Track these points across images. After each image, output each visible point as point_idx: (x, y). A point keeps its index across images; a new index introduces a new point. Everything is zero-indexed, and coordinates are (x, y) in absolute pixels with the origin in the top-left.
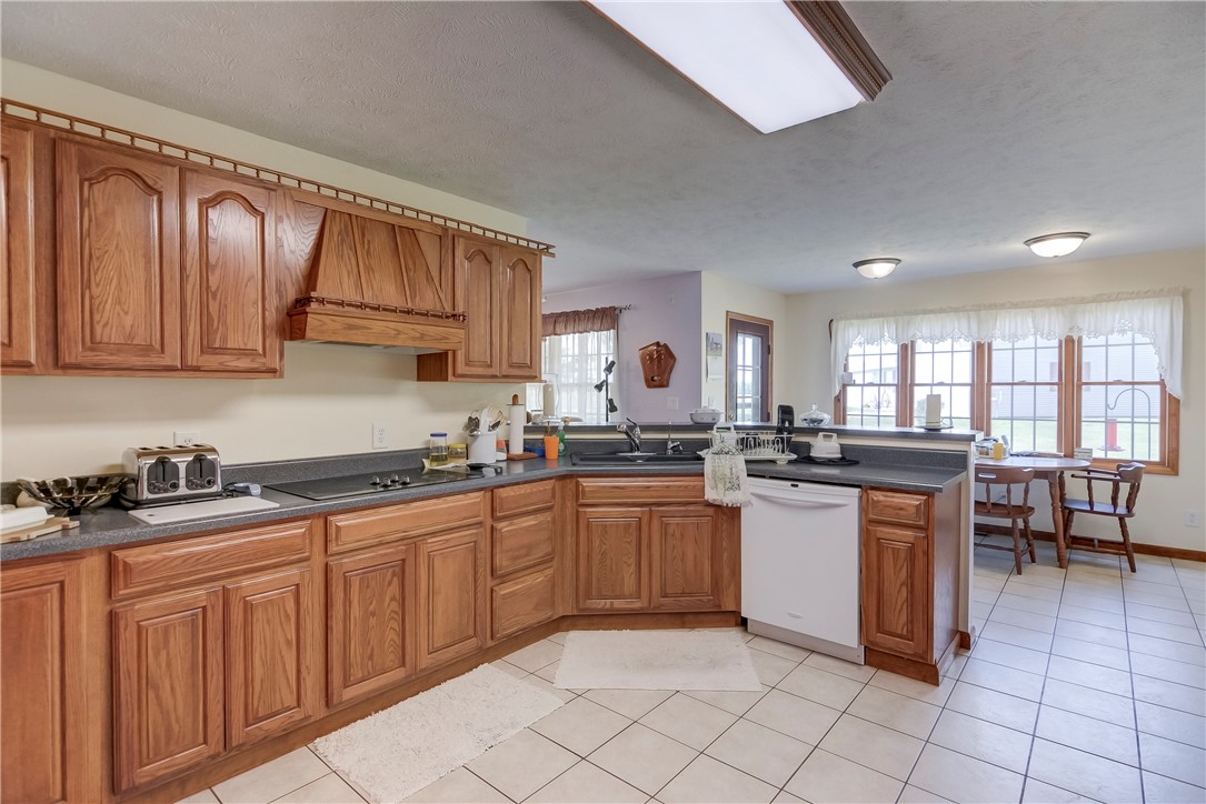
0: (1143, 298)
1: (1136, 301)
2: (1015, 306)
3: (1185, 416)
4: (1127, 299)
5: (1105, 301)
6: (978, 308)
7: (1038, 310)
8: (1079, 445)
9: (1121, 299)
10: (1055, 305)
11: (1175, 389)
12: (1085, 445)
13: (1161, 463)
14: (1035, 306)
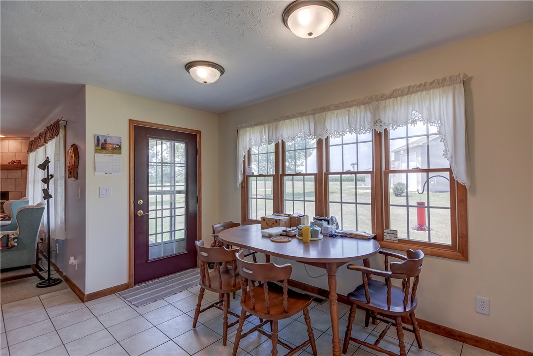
0: (430, 89)
1: (424, 92)
2: (337, 107)
3: (472, 201)
4: (416, 92)
5: (400, 96)
6: (314, 112)
7: (352, 110)
8: (388, 226)
9: (413, 93)
10: (364, 104)
11: (462, 177)
12: (392, 227)
13: (453, 247)
14: (350, 106)
